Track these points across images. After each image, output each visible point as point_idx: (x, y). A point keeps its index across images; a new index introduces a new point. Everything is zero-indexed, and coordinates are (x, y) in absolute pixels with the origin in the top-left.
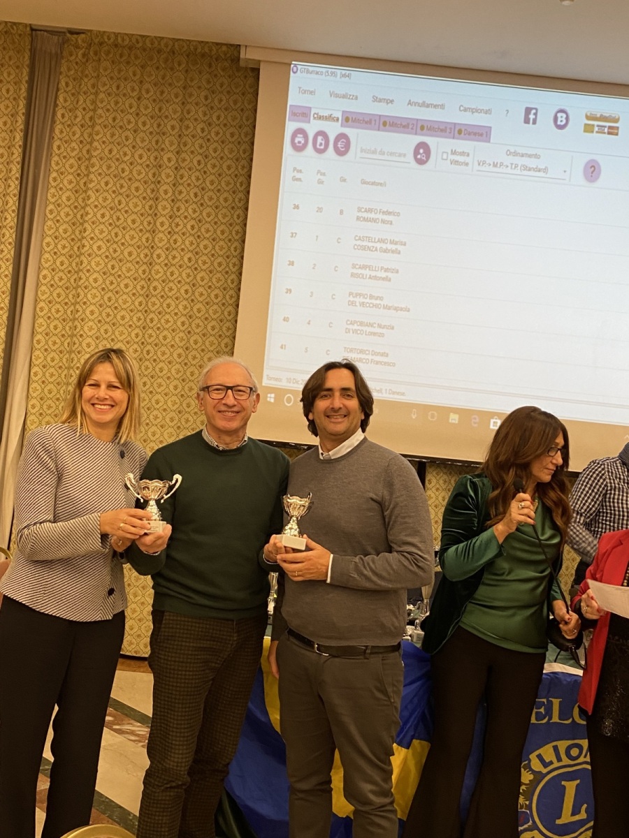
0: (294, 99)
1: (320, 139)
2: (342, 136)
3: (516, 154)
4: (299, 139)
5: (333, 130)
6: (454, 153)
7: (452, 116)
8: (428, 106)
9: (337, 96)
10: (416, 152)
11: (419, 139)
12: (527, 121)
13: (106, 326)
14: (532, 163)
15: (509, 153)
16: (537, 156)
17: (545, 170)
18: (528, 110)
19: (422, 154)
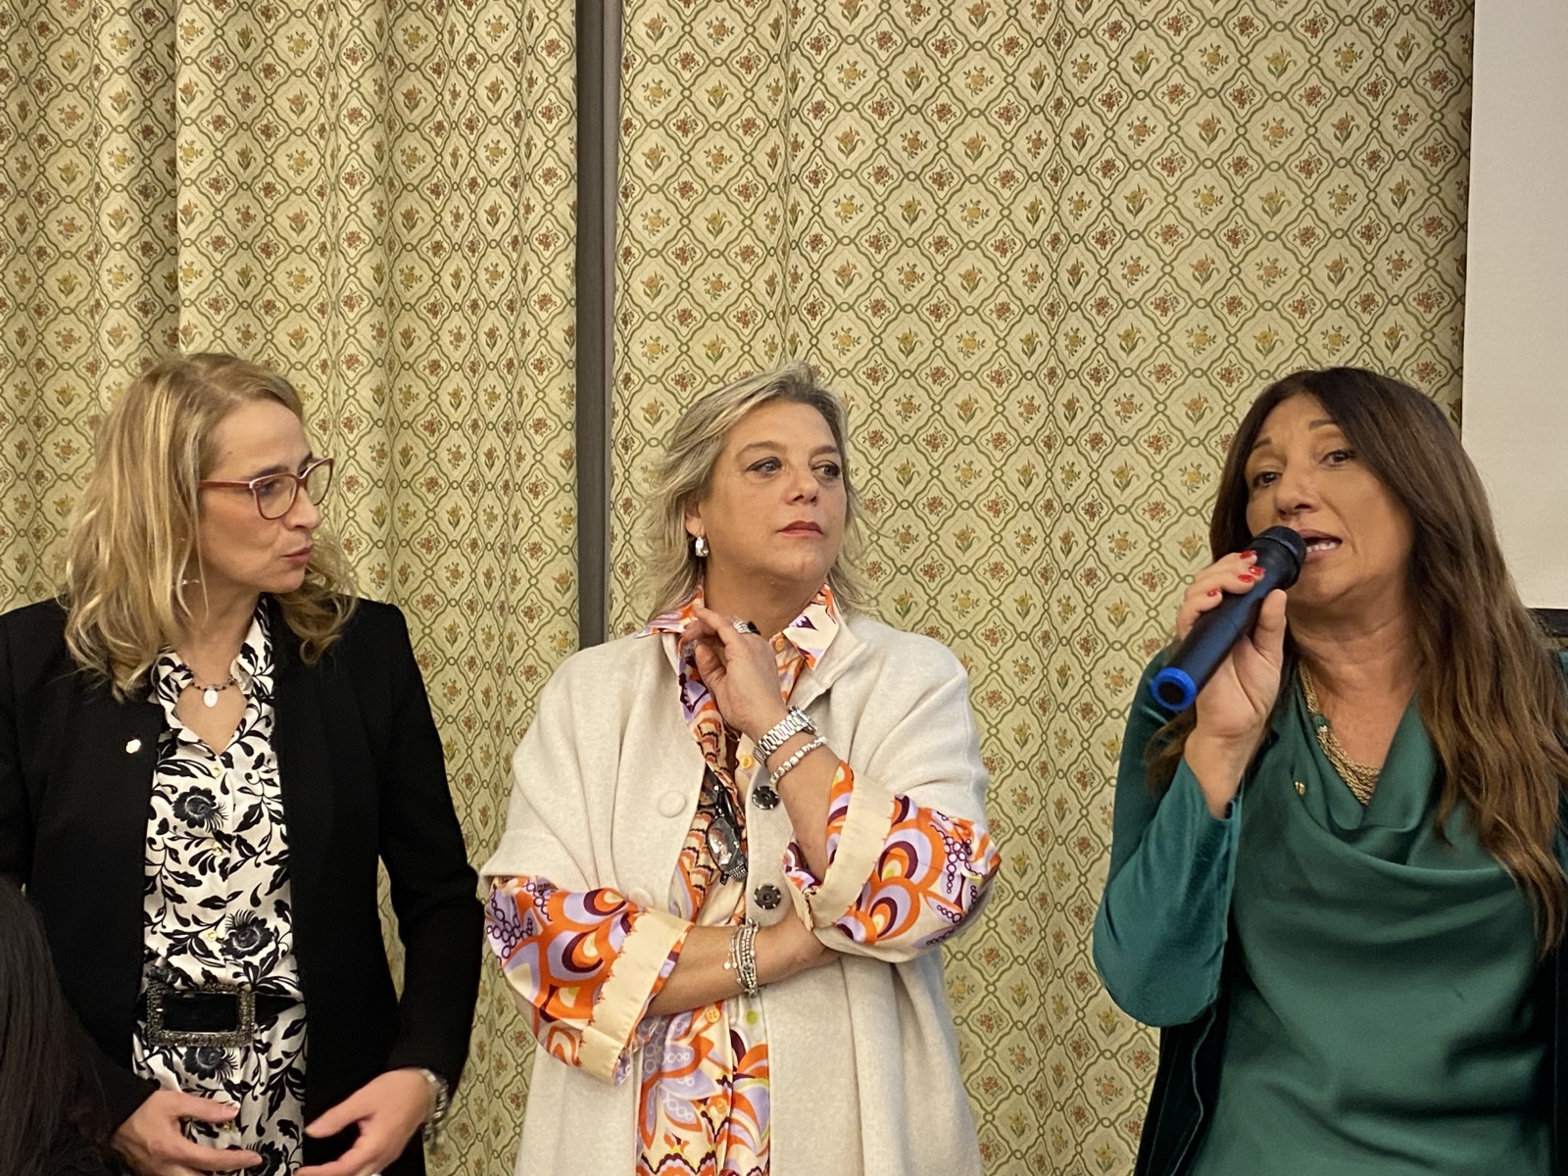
13: (910, 192)
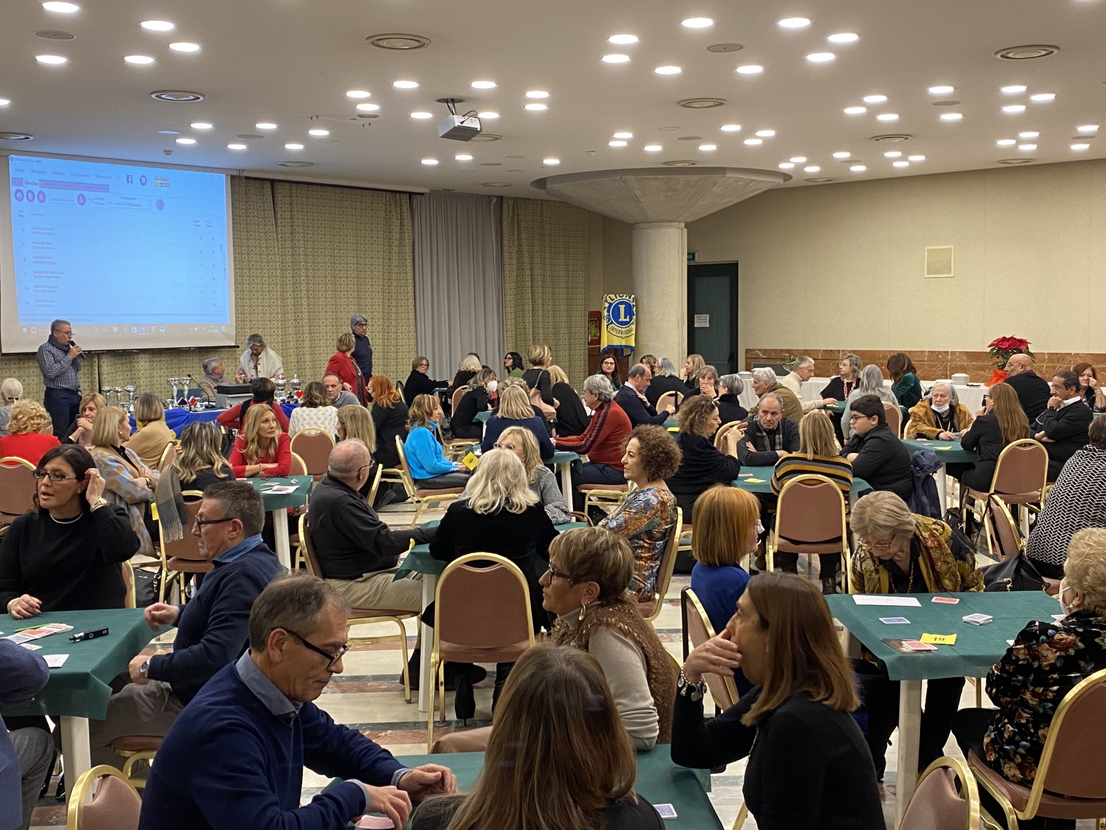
0: (13, 173)
1: (30, 194)
2: (41, 192)
3: (125, 198)
4: (19, 195)
5: (36, 189)
6: (96, 198)
7: (93, 180)
8: (81, 176)
9: (35, 172)
10: (78, 200)
11: (79, 192)
12: (128, 182)
14: (133, 202)
15: (122, 198)
16: (135, 199)
17: (139, 205)
18: (128, 177)
19: (82, 200)
